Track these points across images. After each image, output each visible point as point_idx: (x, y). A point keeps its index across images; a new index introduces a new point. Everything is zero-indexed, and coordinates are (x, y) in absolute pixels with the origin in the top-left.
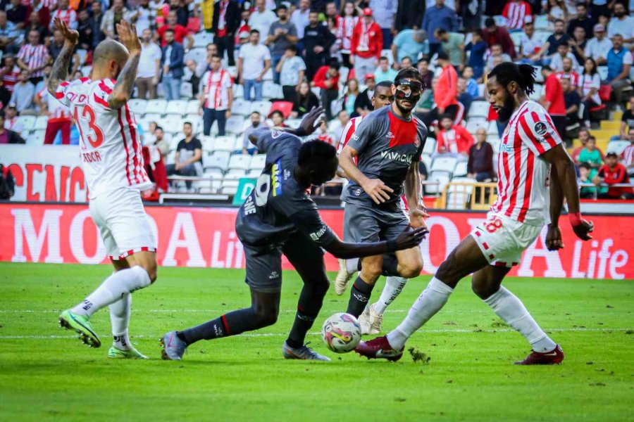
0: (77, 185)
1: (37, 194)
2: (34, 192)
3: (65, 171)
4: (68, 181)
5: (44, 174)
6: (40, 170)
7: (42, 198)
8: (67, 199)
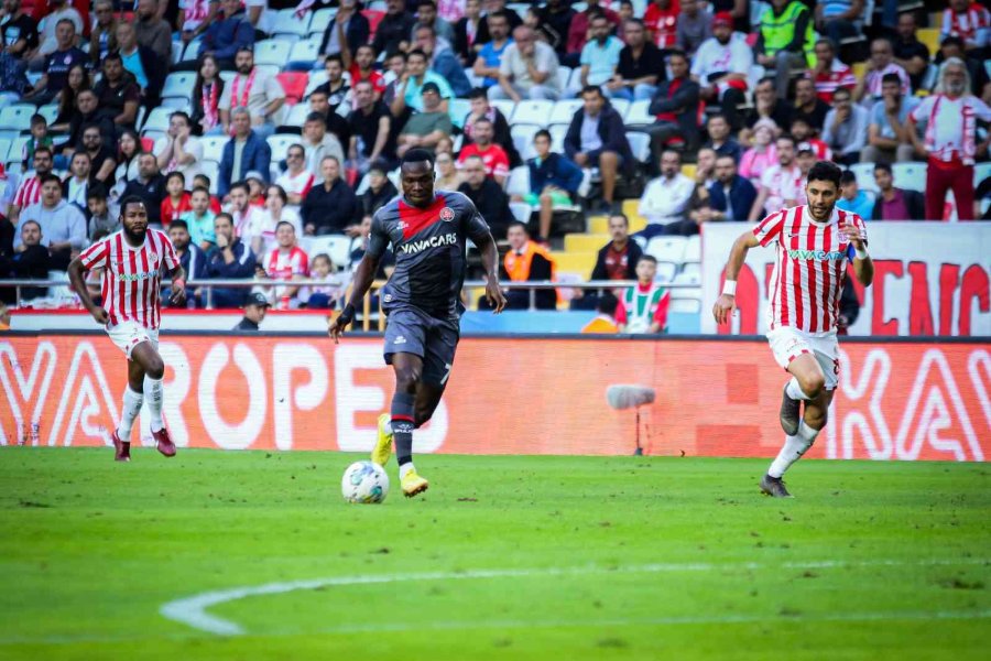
0: (975, 302)
1: (894, 321)
2: (886, 318)
3: (948, 273)
4: (957, 294)
5: (907, 281)
6: (899, 275)
7: (903, 330)
8: (955, 331)
